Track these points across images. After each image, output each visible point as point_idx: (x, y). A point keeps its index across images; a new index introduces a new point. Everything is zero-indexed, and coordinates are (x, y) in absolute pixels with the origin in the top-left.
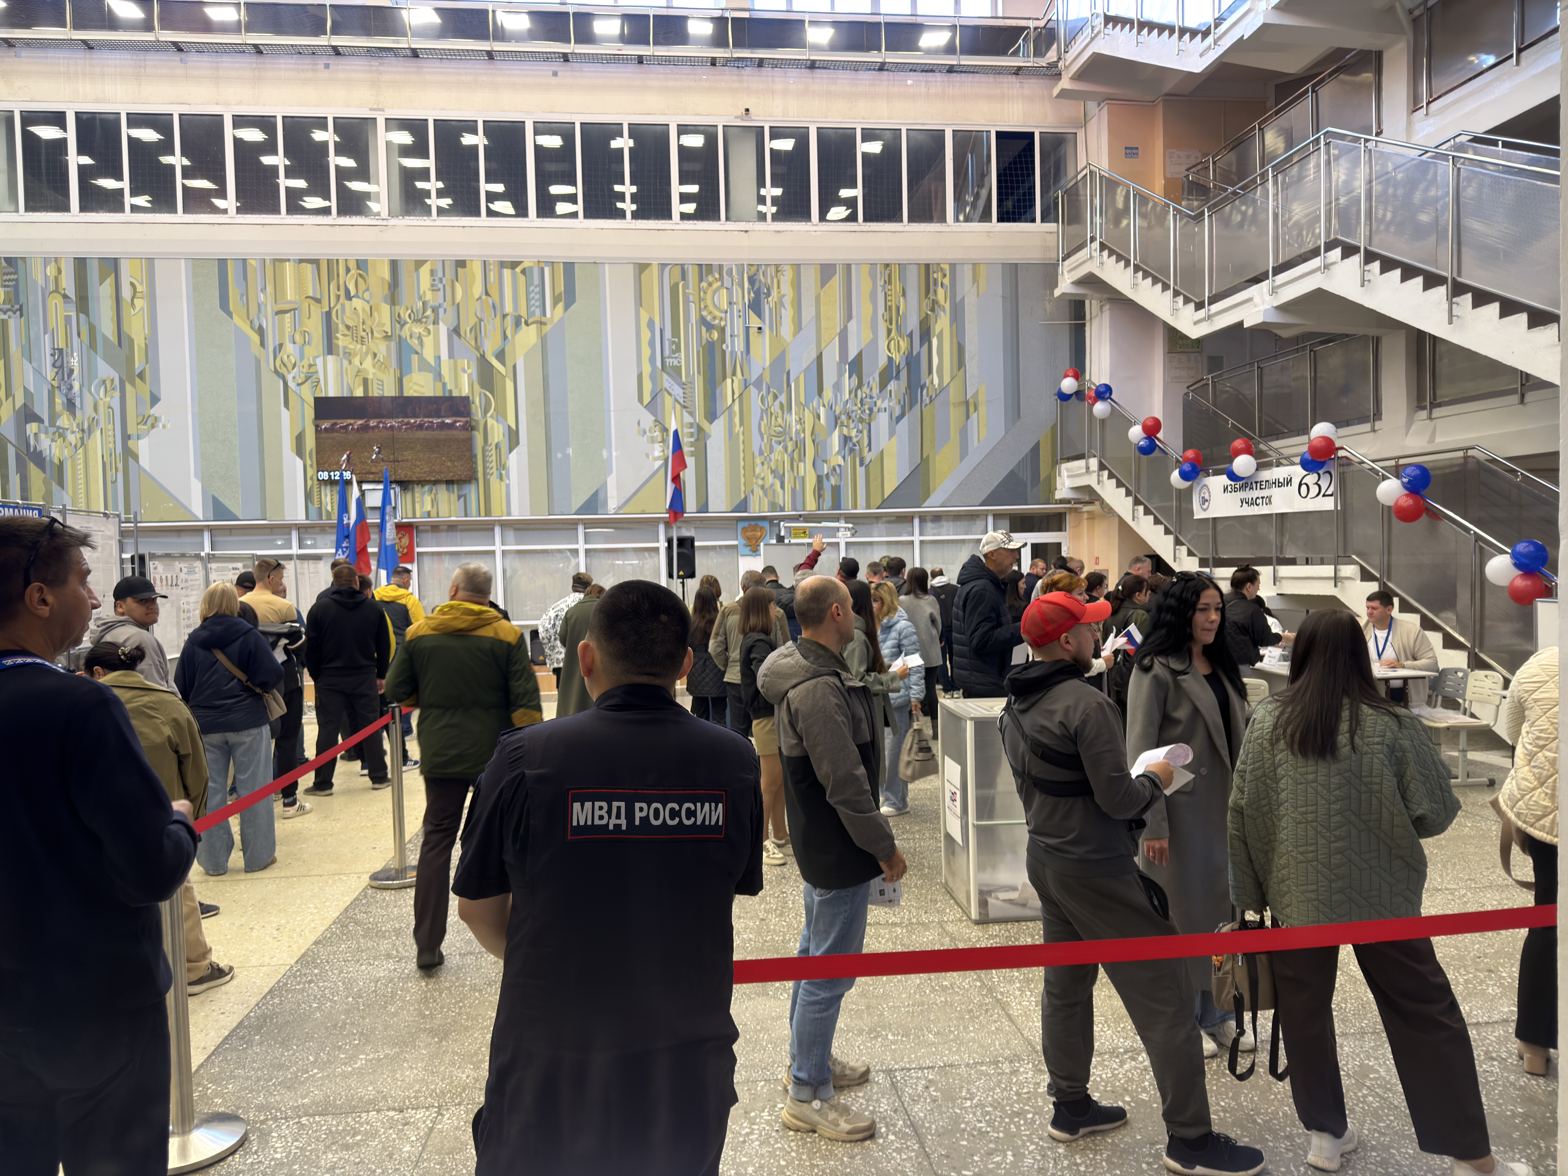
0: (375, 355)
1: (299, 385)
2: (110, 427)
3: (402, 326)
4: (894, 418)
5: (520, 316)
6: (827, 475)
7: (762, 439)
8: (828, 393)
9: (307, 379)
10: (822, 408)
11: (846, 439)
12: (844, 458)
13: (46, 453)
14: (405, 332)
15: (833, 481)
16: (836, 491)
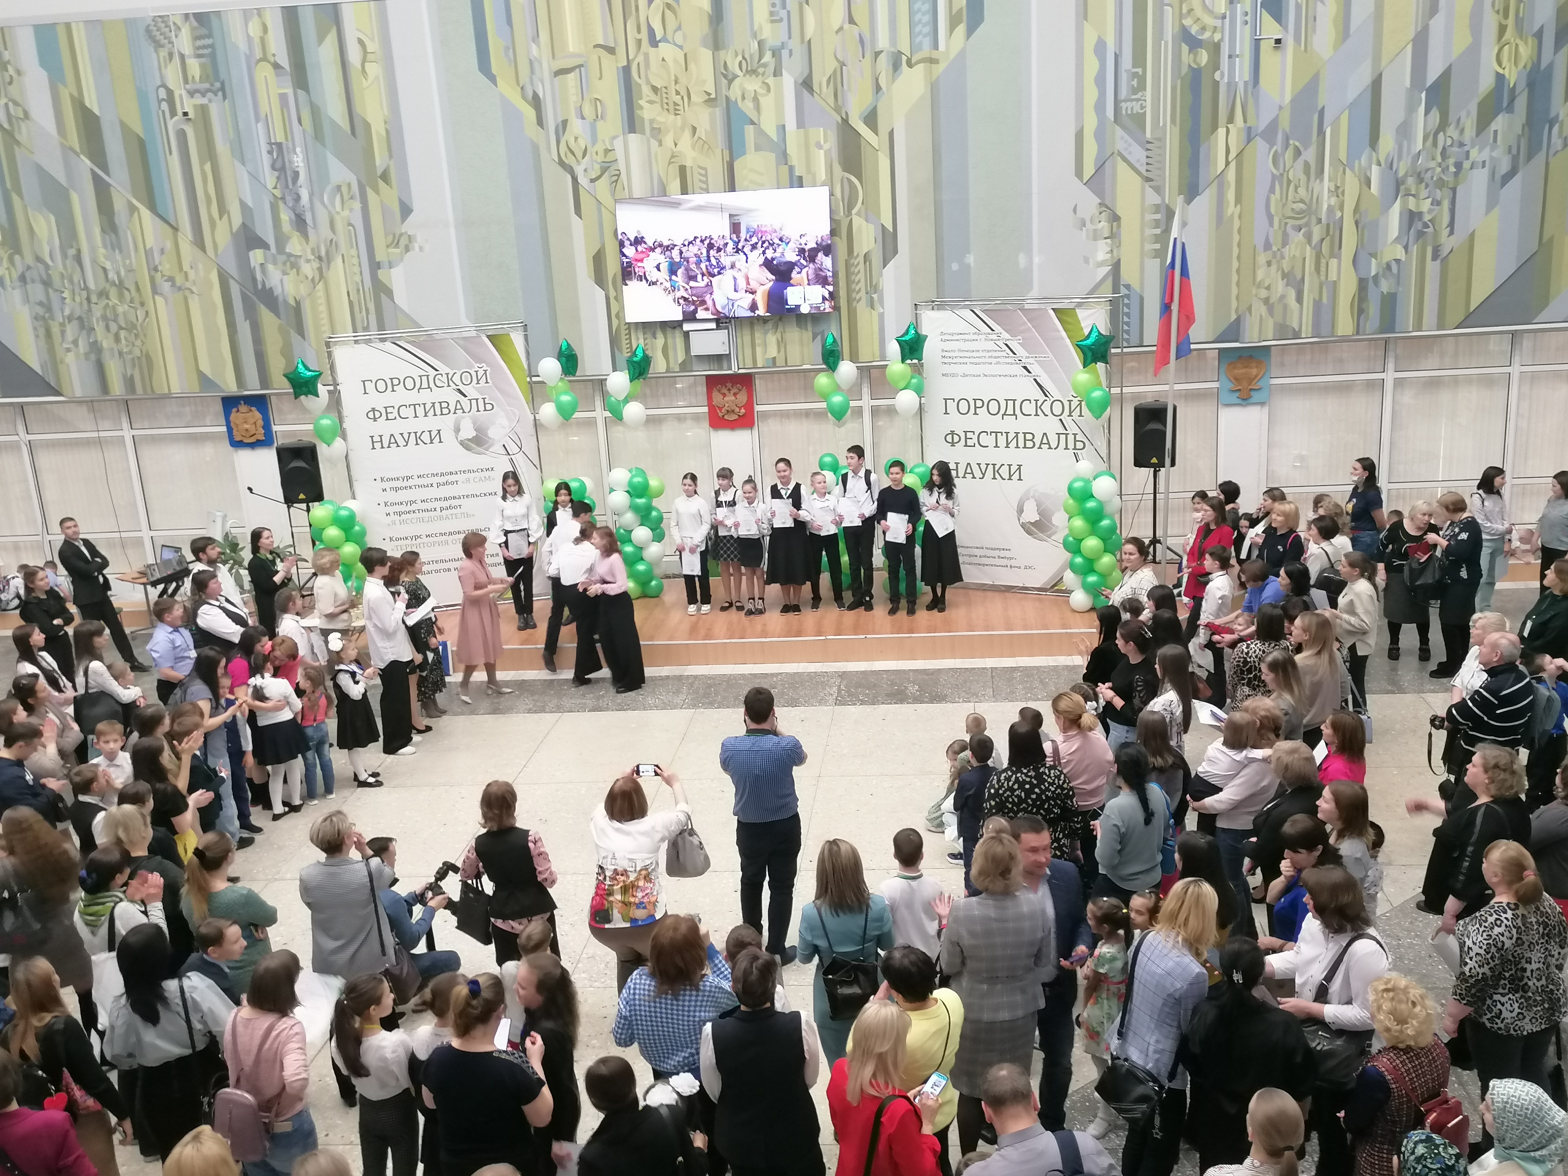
0: (694, 129)
1: (593, 181)
2: (354, 252)
3: (730, 82)
4: (1498, 177)
5: (900, 53)
6: (1376, 278)
7: (1271, 224)
8: (1387, 142)
9: (604, 170)
10: (1375, 168)
11: (1411, 217)
12: (1406, 248)
13: (278, 291)
14: (735, 92)
15: (1385, 286)
16: (1390, 303)
